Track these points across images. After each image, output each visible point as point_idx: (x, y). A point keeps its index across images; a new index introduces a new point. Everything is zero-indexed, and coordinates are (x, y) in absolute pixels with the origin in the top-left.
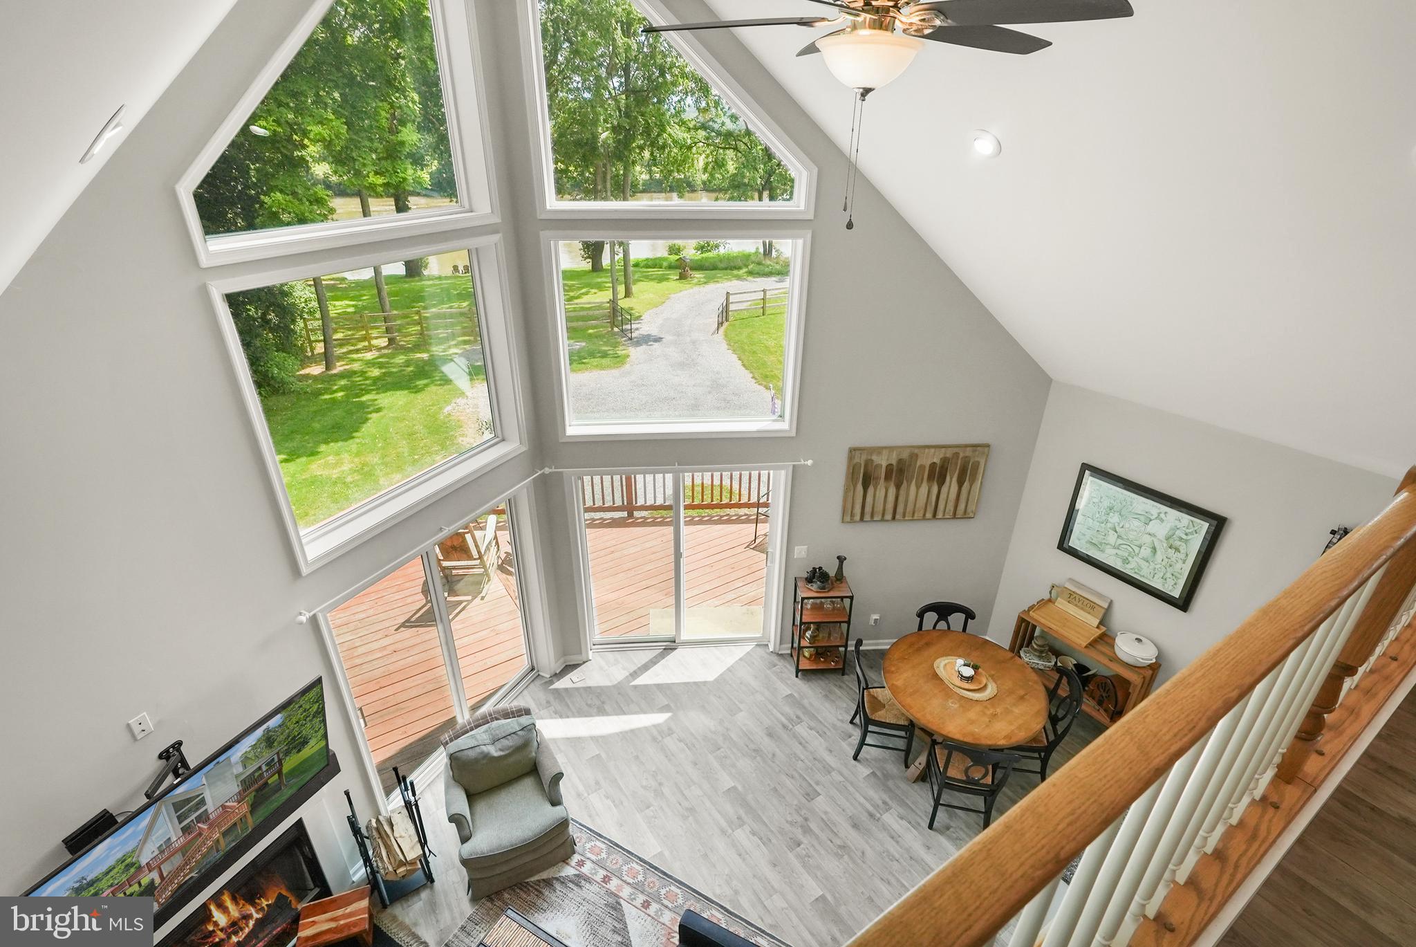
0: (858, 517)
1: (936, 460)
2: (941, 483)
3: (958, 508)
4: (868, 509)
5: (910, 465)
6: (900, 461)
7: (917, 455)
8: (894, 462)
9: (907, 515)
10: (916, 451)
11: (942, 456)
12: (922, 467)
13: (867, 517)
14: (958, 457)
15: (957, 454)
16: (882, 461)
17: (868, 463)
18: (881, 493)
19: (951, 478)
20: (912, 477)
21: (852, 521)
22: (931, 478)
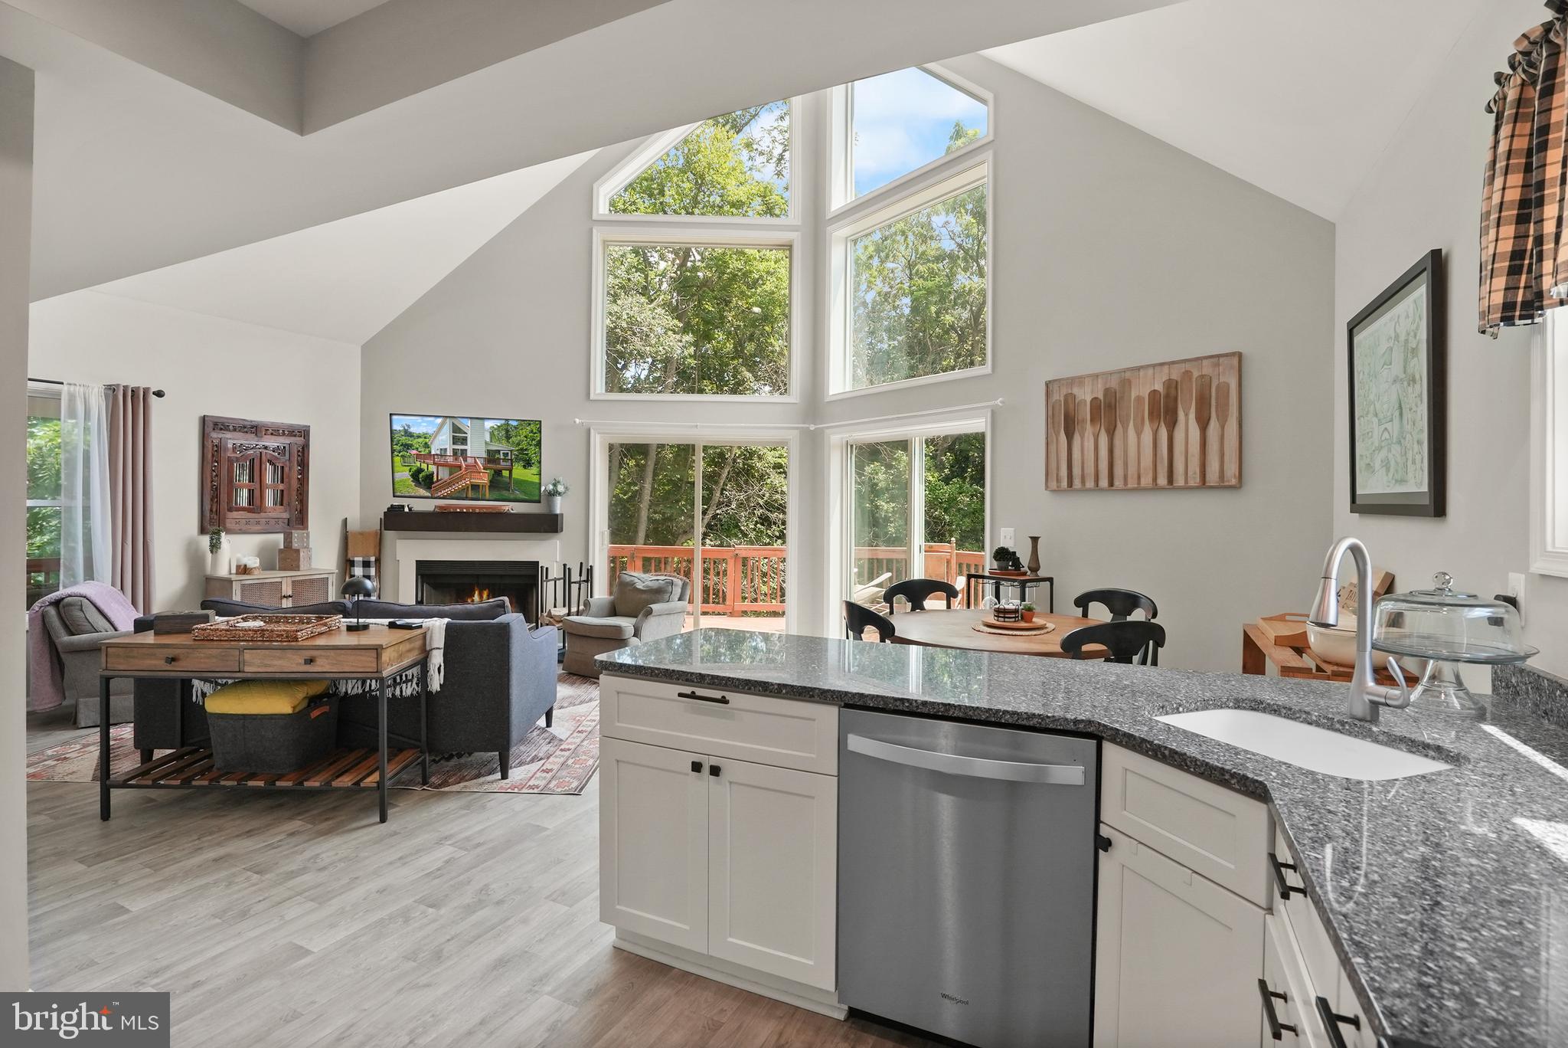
0: (1065, 484)
1: (1159, 387)
2: (1172, 425)
3: (1208, 469)
4: (1076, 471)
5: (1122, 398)
6: (1107, 391)
7: (1129, 382)
8: (1101, 396)
9: (1130, 480)
10: (1128, 375)
11: (1165, 378)
12: (1139, 399)
13: (1077, 483)
14: (1191, 379)
15: (1187, 374)
16: (1085, 395)
17: (1070, 398)
18: (1089, 444)
19: (1187, 415)
20: (1128, 416)
21: (1057, 491)
22: (1154, 415)
